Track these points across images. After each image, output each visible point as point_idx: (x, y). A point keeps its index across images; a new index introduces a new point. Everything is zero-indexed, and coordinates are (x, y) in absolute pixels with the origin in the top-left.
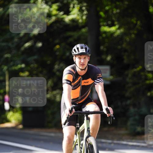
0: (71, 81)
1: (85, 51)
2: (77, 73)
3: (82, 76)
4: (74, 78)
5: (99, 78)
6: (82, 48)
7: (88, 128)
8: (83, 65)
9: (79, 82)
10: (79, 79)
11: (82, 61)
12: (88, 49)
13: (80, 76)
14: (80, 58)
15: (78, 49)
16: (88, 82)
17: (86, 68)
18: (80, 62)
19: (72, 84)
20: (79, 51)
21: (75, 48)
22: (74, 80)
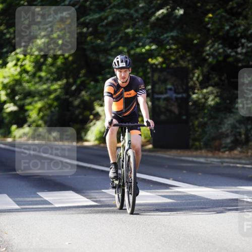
0: (113, 93)
1: (125, 66)
2: (118, 84)
3: (124, 88)
4: (116, 90)
5: (141, 90)
6: (122, 62)
7: (129, 141)
8: (124, 78)
9: (122, 94)
10: (121, 90)
11: (123, 75)
12: (128, 61)
13: (122, 87)
14: (121, 72)
15: (118, 62)
16: (130, 94)
17: (127, 81)
18: (121, 75)
19: (114, 96)
20: (119, 65)
21: (115, 60)
22: (115, 92)
